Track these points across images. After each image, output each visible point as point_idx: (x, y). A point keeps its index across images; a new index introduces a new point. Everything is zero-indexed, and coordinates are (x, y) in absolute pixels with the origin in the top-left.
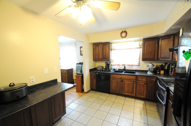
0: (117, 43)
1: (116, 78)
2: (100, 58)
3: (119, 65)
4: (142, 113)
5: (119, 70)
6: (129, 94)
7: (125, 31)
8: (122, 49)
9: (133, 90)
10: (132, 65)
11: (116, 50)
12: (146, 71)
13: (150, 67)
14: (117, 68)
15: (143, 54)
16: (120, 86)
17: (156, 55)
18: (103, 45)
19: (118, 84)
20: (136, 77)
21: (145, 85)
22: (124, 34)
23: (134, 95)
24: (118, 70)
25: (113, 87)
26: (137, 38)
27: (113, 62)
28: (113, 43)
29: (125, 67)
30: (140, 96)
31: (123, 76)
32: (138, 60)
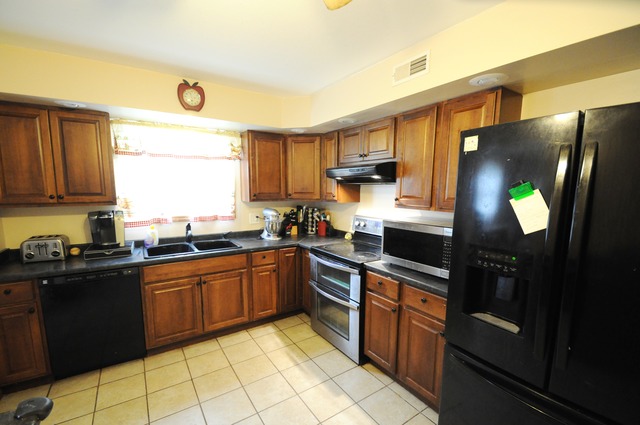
0: (141, 122)
1: (170, 276)
2: (50, 191)
3: (159, 222)
4: (296, 358)
5: (161, 241)
6: (230, 323)
7: (195, 86)
8: (170, 156)
9: (242, 301)
10: (215, 218)
11: (138, 154)
12: (257, 234)
13: (271, 219)
14: (152, 235)
15: (252, 180)
16: (194, 304)
17: (283, 185)
18: (62, 121)
19: (182, 301)
20: (247, 256)
21: (274, 276)
22: (192, 97)
23: (245, 319)
24: (156, 244)
25: (158, 319)
26: (225, 124)
27: (132, 209)
28: (121, 120)
29: (189, 227)
30: (263, 314)
31: (205, 265)
32: (232, 200)
